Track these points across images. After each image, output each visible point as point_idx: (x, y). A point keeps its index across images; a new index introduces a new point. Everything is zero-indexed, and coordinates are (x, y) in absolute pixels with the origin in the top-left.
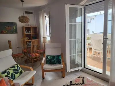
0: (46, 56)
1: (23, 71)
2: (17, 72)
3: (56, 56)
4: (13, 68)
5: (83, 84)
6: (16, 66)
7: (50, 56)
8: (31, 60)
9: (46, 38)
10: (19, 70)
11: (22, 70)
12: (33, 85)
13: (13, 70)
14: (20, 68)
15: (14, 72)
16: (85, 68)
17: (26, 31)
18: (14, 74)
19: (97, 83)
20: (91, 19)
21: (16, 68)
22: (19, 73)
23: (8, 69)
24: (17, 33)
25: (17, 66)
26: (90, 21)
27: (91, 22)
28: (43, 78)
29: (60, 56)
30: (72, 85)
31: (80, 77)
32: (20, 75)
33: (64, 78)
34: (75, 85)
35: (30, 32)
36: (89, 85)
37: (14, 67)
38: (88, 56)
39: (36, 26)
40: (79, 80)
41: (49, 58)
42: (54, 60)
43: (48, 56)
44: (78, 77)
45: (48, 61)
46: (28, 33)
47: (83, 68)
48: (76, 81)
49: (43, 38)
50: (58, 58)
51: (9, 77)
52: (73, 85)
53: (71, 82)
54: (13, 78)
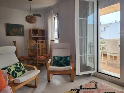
0: (52, 57)
1: (26, 71)
2: (19, 70)
3: (64, 57)
4: (15, 66)
5: (95, 89)
6: (18, 64)
7: (57, 57)
8: (36, 62)
9: (54, 40)
10: (21, 69)
11: (24, 69)
12: (36, 87)
13: (15, 67)
14: (23, 66)
15: (15, 70)
16: (98, 72)
17: (33, 34)
18: (16, 72)
19: (114, 89)
20: (105, 28)
21: (18, 66)
22: (21, 72)
23: (10, 66)
24: (24, 36)
25: (20, 65)
26: (103, 29)
27: (105, 31)
28: (49, 81)
29: (69, 57)
30: (82, 89)
31: (92, 82)
32: (22, 74)
33: (73, 82)
34: (86, 89)
35: (37, 35)
36: (104, 90)
37: (16, 64)
38: (102, 62)
39: (44, 29)
40: (91, 85)
41: (57, 59)
42: (61, 61)
43: (55, 57)
44: (90, 82)
45: (55, 62)
46: (35, 36)
47: (96, 72)
48: (87, 85)
49: (51, 41)
50: (67, 59)
51: (9, 74)
52: (84, 89)
53: (81, 86)
54: (14, 76)
